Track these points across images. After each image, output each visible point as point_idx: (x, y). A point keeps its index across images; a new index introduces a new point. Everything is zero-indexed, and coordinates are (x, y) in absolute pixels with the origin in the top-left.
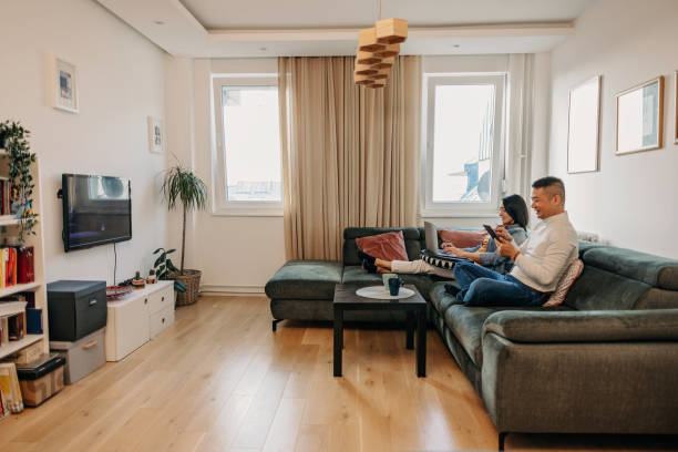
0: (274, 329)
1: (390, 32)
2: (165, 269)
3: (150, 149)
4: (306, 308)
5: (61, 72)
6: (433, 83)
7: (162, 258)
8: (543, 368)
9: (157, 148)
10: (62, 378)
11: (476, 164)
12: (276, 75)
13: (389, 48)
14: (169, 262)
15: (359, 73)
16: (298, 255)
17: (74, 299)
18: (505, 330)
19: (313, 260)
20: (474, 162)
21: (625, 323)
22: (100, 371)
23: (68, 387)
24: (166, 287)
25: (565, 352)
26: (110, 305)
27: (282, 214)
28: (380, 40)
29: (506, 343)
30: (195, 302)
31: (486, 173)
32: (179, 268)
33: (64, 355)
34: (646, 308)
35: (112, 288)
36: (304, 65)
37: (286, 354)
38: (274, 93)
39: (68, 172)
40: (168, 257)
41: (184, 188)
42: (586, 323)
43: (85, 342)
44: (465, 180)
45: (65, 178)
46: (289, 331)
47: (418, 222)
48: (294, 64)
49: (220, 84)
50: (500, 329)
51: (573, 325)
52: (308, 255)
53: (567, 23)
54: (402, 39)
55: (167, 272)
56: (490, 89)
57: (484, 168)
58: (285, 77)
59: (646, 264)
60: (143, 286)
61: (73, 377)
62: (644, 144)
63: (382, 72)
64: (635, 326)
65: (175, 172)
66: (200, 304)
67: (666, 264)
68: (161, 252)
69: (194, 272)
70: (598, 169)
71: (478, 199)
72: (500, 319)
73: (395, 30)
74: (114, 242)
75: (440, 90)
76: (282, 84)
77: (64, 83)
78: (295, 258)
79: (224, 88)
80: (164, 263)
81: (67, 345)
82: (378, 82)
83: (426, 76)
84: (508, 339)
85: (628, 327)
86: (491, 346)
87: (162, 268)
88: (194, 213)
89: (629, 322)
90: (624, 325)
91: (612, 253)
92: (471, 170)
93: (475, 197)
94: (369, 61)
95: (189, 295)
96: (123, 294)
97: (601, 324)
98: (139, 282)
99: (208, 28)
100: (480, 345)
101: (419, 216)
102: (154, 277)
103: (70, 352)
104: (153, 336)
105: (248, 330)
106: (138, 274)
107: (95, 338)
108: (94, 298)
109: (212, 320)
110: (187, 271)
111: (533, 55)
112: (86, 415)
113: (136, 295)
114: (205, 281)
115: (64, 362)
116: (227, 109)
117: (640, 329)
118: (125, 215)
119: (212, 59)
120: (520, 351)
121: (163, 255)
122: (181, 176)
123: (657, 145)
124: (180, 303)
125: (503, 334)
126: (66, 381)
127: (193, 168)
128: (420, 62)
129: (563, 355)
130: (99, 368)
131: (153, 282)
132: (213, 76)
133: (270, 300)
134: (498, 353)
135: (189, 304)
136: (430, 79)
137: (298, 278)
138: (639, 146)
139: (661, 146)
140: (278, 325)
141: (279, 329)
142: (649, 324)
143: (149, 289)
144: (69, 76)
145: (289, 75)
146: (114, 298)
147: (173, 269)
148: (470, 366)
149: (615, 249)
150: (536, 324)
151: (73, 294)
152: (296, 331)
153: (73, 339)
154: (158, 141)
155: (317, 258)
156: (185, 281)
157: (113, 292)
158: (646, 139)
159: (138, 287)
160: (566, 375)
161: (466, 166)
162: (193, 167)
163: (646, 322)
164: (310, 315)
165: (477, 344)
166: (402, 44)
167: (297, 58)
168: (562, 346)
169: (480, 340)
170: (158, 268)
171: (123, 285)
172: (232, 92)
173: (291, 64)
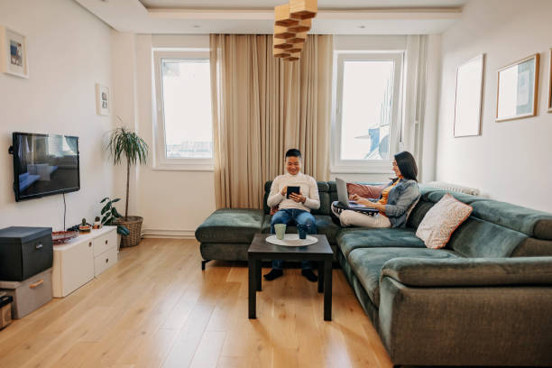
0: (203, 268)
1: (301, 8)
2: (110, 216)
3: (98, 112)
4: (232, 250)
5: (11, 41)
6: (342, 59)
7: (107, 207)
8: (433, 309)
9: (104, 111)
10: (10, 314)
11: (378, 129)
12: (208, 50)
13: (302, 23)
14: (114, 210)
15: (276, 47)
16: (227, 204)
17: (21, 244)
18: (400, 275)
19: (240, 209)
20: (376, 127)
21: (506, 270)
22: (46, 307)
23: (15, 322)
24: (110, 232)
25: (452, 295)
26: (56, 248)
27: (212, 169)
28: (293, 15)
29: (400, 286)
30: (137, 244)
31: (386, 137)
32: (123, 215)
33: (11, 294)
34: (523, 255)
35: (60, 233)
36: (232, 41)
37: (213, 290)
38: (207, 65)
39: (19, 131)
40: (113, 205)
41: (127, 146)
42: (471, 270)
43: (32, 282)
44: (369, 142)
45: (16, 135)
46: (217, 269)
47: (328, 176)
48: (224, 41)
49: (159, 57)
50: (395, 275)
51: (460, 271)
52: (235, 205)
53: (456, 8)
54: (312, 15)
55: (112, 218)
56: (390, 65)
57: (384, 132)
58: (216, 52)
59: (523, 216)
60: (88, 231)
61: (20, 313)
62: (518, 113)
63: (297, 46)
64: (514, 273)
65: (120, 132)
66: (142, 245)
67: (540, 216)
68: (107, 201)
69: (137, 218)
70: (480, 134)
71: (379, 158)
72: (395, 266)
73: (306, 6)
74: (63, 192)
75: (347, 64)
76: (213, 57)
77: (14, 51)
78: (223, 206)
79: (163, 61)
80: (110, 211)
81: (15, 284)
82: (293, 55)
83: (336, 53)
84: (402, 283)
85: (508, 273)
86: (388, 289)
87: (108, 215)
88: (137, 168)
89: (509, 269)
90: (505, 272)
91: (493, 206)
92: (373, 134)
93: (376, 156)
94: (285, 36)
95: (133, 238)
96: (69, 238)
97: (485, 271)
98: (85, 228)
99: (147, 7)
100: (378, 287)
101: (329, 171)
102: (99, 223)
103: (17, 291)
104: (97, 274)
105: (180, 269)
106: (84, 221)
107: (41, 278)
108: (40, 243)
109: (151, 260)
110: (130, 217)
111: (426, 36)
112: (28, 348)
113: (82, 239)
114: (147, 225)
115: (11, 300)
116: (165, 79)
117: (520, 275)
118: (74, 169)
119: (153, 34)
120: (413, 294)
121: (109, 204)
122: (125, 135)
123: (532, 113)
124: (123, 245)
125: (398, 279)
126: (14, 316)
127: (136, 129)
128: (331, 41)
129: (451, 298)
130: (46, 304)
131: (98, 227)
132: (153, 49)
133: (200, 243)
134: (393, 296)
135: (131, 246)
136: (340, 55)
137: (223, 224)
138: (513, 114)
139: (535, 114)
140: (207, 264)
141: (207, 269)
142: (527, 272)
143: (94, 233)
144: (20, 45)
145: (220, 50)
146: (62, 242)
147: (118, 216)
148: (369, 304)
149: (494, 202)
150: (427, 271)
151: (19, 239)
152: (222, 270)
153: (20, 279)
154: (104, 105)
155: (242, 207)
156: (127, 227)
157: (62, 237)
158: (520, 109)
159: (84, 232)
160: (453, 316)
161: (370, 130)
162: (137, 127)
163: (524, 269)
164: (234, 257)
165: (375, 286)
166: (312, 19)
167: (226, 35)
168: (450, 290)
169: (378, 282)
170: (105, 215)
171: (71, 230)
172: (172, 64)
173: (221, 40)
